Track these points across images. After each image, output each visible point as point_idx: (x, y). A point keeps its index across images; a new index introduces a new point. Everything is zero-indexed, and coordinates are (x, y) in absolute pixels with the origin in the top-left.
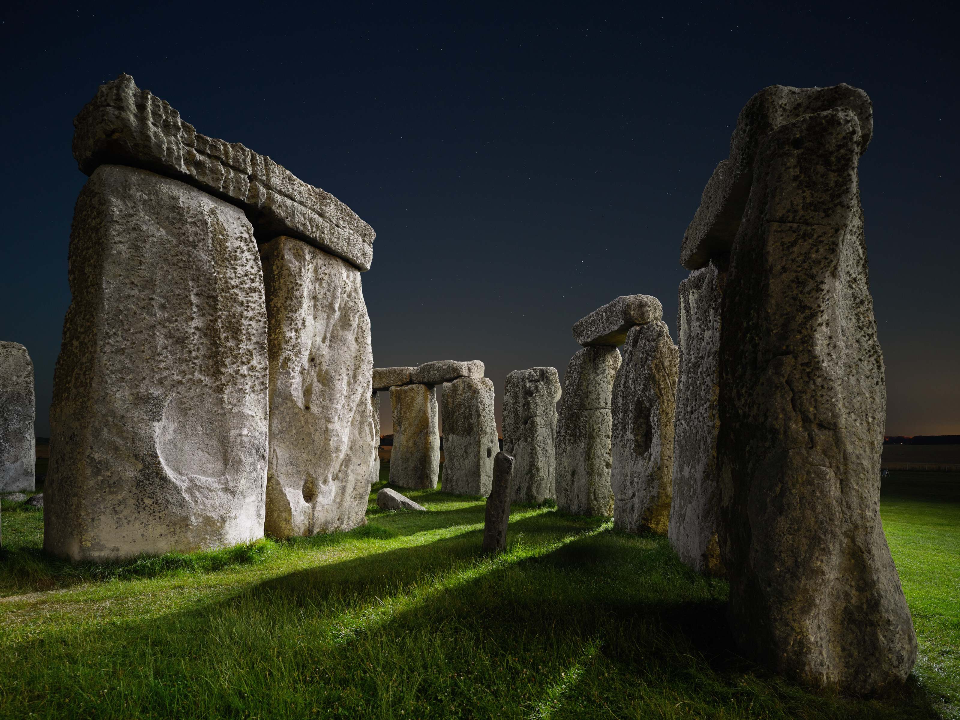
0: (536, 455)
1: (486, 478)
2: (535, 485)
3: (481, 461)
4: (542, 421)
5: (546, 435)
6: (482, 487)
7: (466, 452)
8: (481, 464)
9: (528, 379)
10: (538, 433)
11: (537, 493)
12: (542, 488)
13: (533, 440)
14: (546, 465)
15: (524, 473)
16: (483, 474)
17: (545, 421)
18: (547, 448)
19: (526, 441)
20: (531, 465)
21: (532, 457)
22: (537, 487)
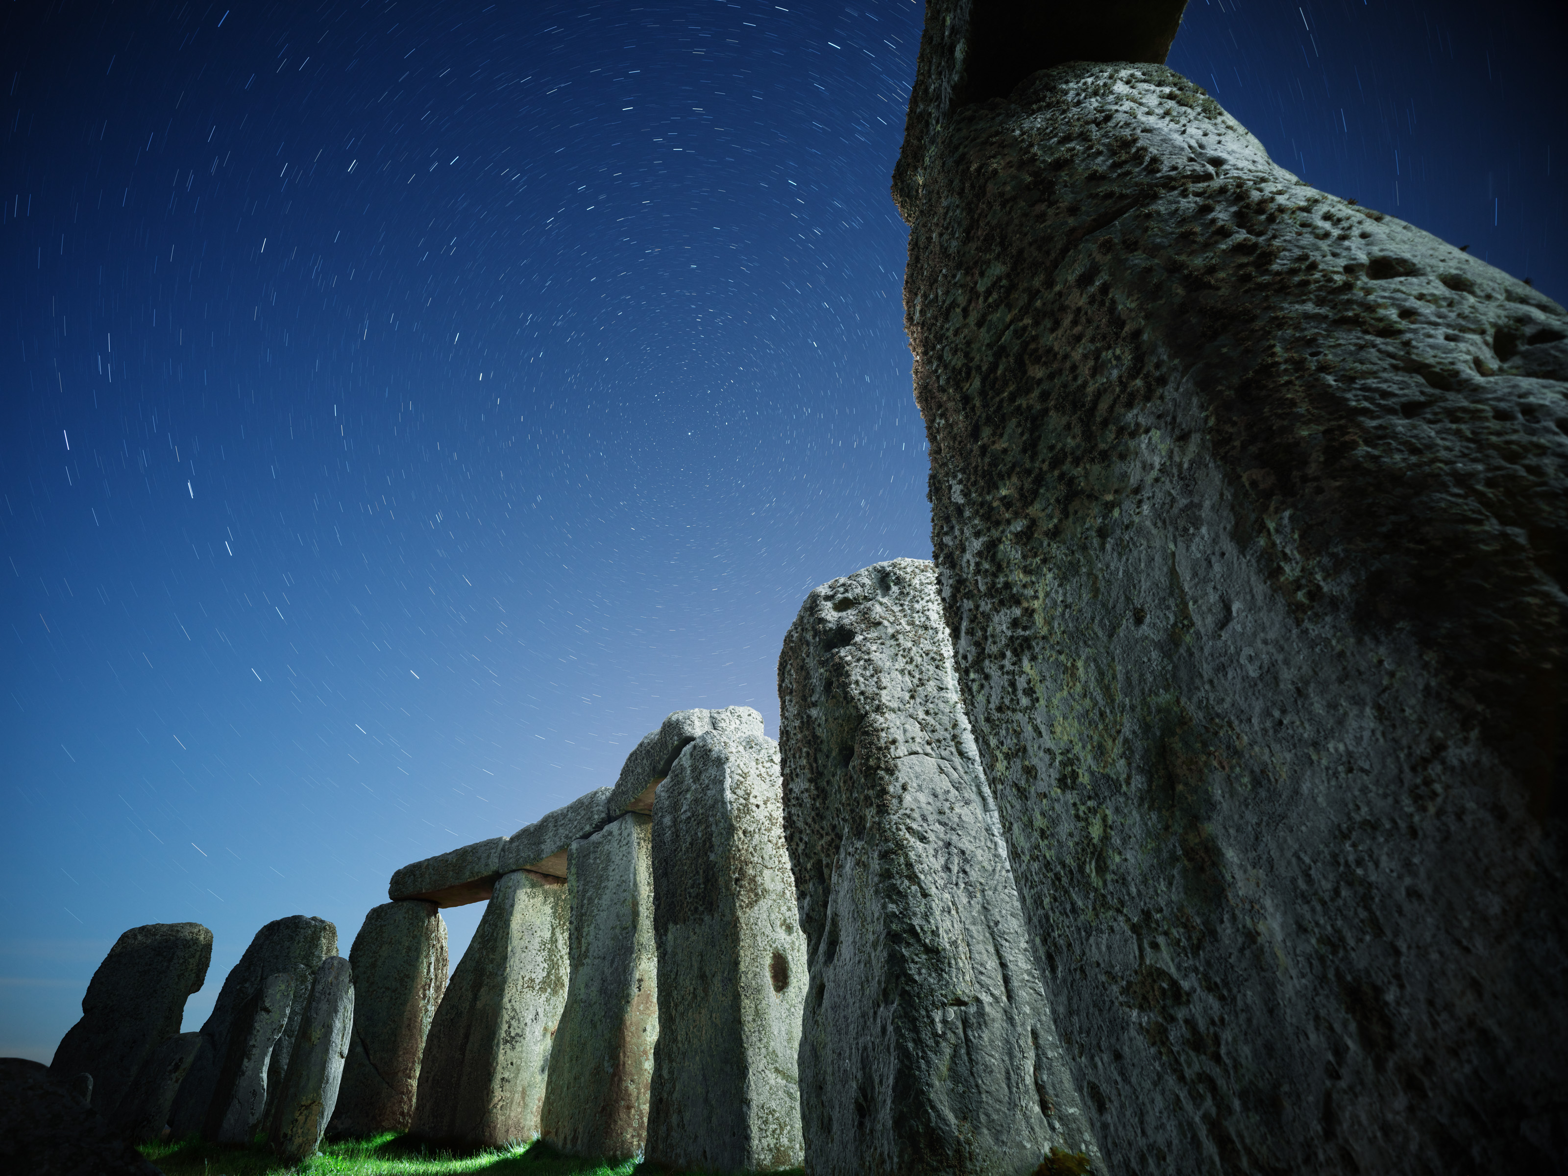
0: (913, 878)
1: (773, 1079)
2: (942, 1063)
3: (746, 1002)
4: (914, 729)
5: (944, 783)
6: (754, 1124)
7: (703, 977)
8: (748, 1015)
9: (828, 598)
10: (902, 776)
11: (964, 1115)
12: (986, 1082)
13: (883, 810)
14: (978, 932)
15: (873, 989)
16: (757, 1061)
17: (923, 727)
18: (965, 844)
19: (859, 831)
20: (894, 938)
21: (894, 894)
22: (955, 1075)
